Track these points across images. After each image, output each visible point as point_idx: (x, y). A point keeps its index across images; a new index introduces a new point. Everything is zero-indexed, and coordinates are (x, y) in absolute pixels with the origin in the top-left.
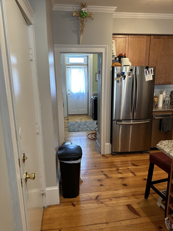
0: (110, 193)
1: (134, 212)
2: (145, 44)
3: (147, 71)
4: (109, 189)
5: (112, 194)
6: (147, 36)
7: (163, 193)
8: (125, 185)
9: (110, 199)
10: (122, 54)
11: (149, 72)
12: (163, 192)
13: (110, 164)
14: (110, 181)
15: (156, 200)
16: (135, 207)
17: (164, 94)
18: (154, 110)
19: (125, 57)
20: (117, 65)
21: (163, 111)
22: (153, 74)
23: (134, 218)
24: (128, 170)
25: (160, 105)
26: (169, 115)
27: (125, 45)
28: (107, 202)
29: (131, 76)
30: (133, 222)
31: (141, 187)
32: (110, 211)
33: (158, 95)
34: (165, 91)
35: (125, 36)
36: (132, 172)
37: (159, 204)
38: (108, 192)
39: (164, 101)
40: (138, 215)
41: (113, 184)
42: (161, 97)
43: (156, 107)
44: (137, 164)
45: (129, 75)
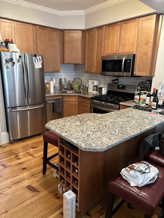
0: (9, 181)
1: (34, 190)
2: (32, 33)
3: (36, 59)
4: (8, 178)
5: (12, 182)
6: (33, 26)
7: (57, 166)
8: (24, 169)
9: (9, 187)
10: (8, 39)
11: (37, 60)
12: (57, 164)
13: (8, 153)
14: (8, 169)
15: (52, 173)
16: (35, 185)
17: (54, 81)
18: (46, 96)
19: (12, 43)
20: (4, 51)
21: (54, 96)
22: (41, 62)
23: (34, 196)
24: (27, 154)
25: (52, 91)
26: (59, 99)
27: (11, 30)
28: (6, 191)
29: (20, 63)
30: (33, 199)
31: (39, 166)
32: (9, 199)
33: (49, 82)
34: (54, 79)
35: (10, 21)
36: (31, 155)
37: (55, 175)
38: (6, 181)
39: (54, 87)
40: (37, 192)
41: (12, 171)
42: (52, 84)
43: (48, 93)
44: (36, 146)
45: (19, 61)
